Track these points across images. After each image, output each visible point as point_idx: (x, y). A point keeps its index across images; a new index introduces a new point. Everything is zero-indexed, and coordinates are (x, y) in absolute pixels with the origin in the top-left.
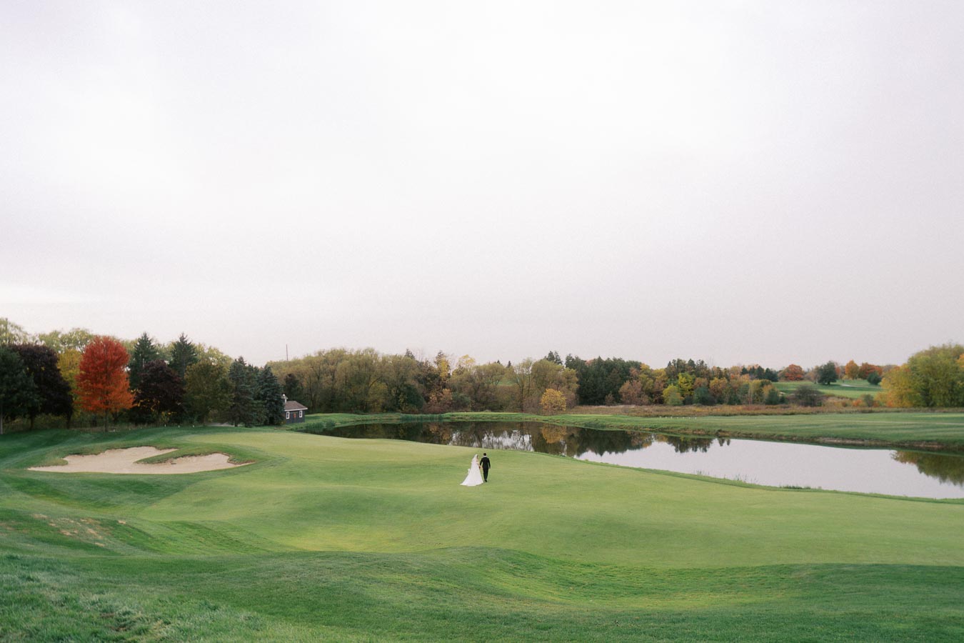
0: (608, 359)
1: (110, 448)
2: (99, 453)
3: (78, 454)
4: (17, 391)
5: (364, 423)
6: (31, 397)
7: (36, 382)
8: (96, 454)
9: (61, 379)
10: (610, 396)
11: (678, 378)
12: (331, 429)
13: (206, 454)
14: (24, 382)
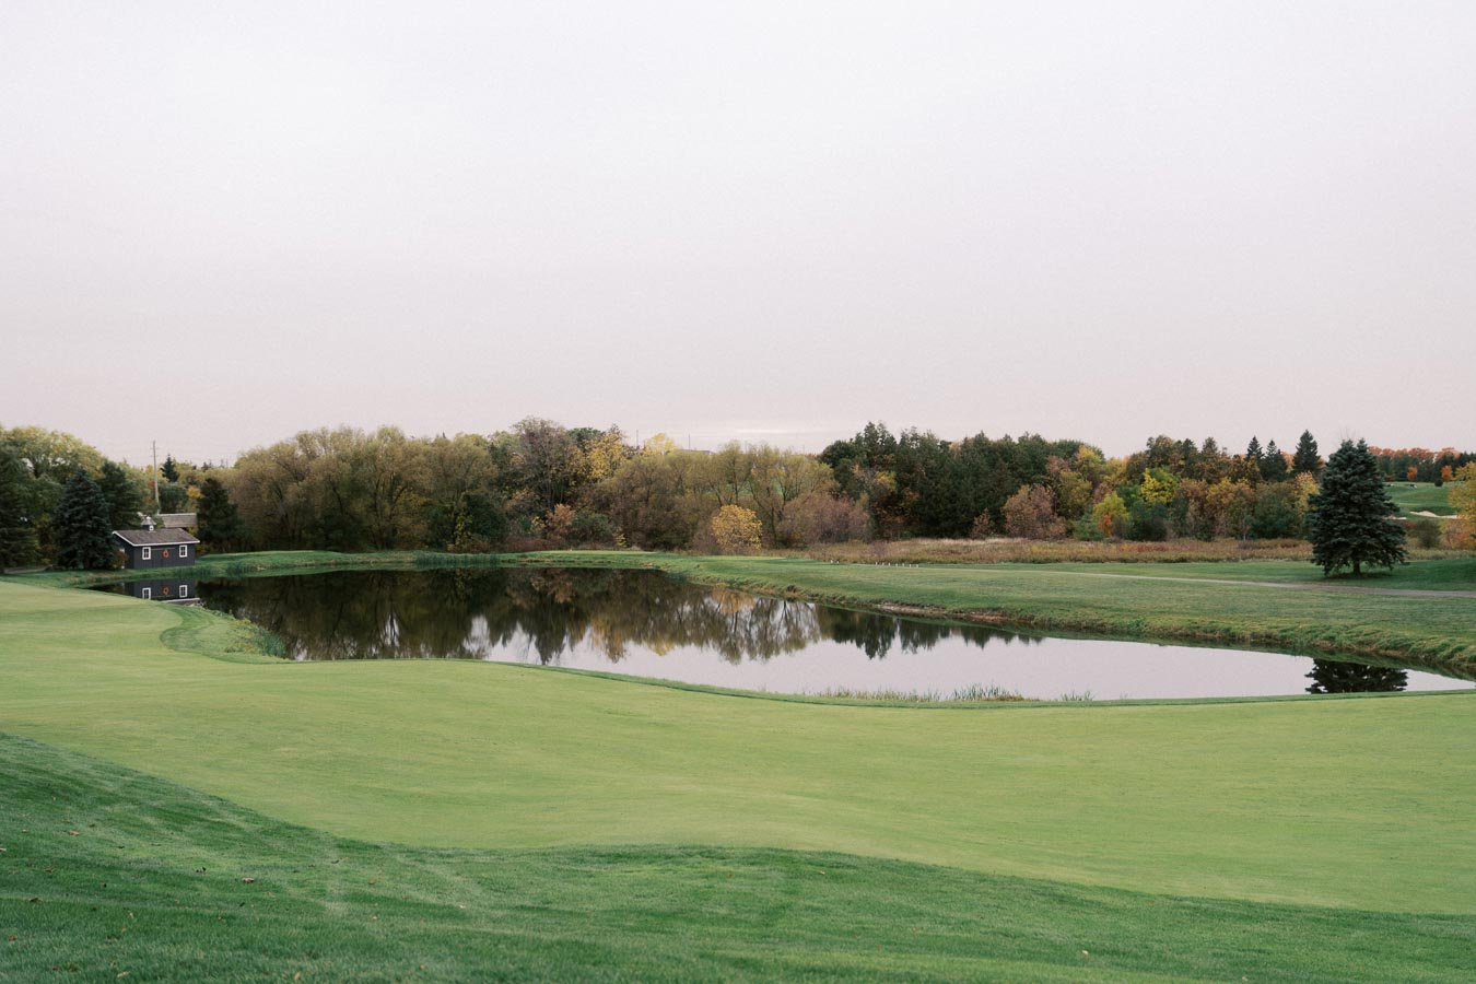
0: (1007, 437)
5: (339, 569)
10: (984, 520)
11: (1143, 480)
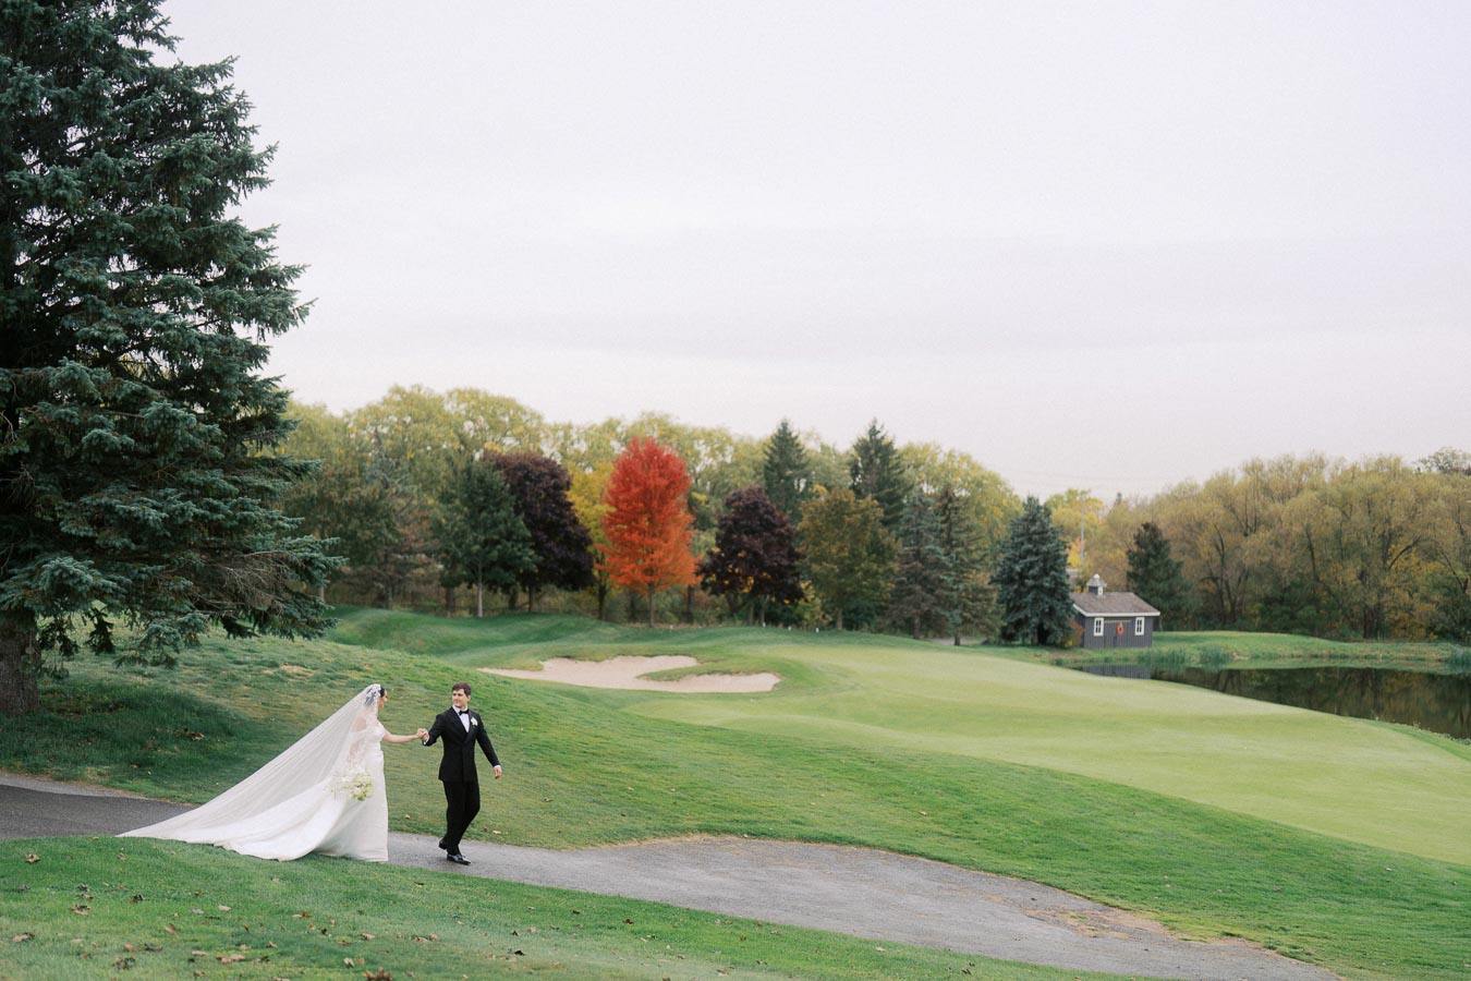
1: (624, 653)
2: (602, 660)
3: (568, 657)
4: (498, 542)
5: (1338, 664)
6: (519, 554)
7: (530, 526)
8: (597, 661)
9: (575, 522)
12: (1212, 668)
13: (748, 673)
14: (509, 524)
